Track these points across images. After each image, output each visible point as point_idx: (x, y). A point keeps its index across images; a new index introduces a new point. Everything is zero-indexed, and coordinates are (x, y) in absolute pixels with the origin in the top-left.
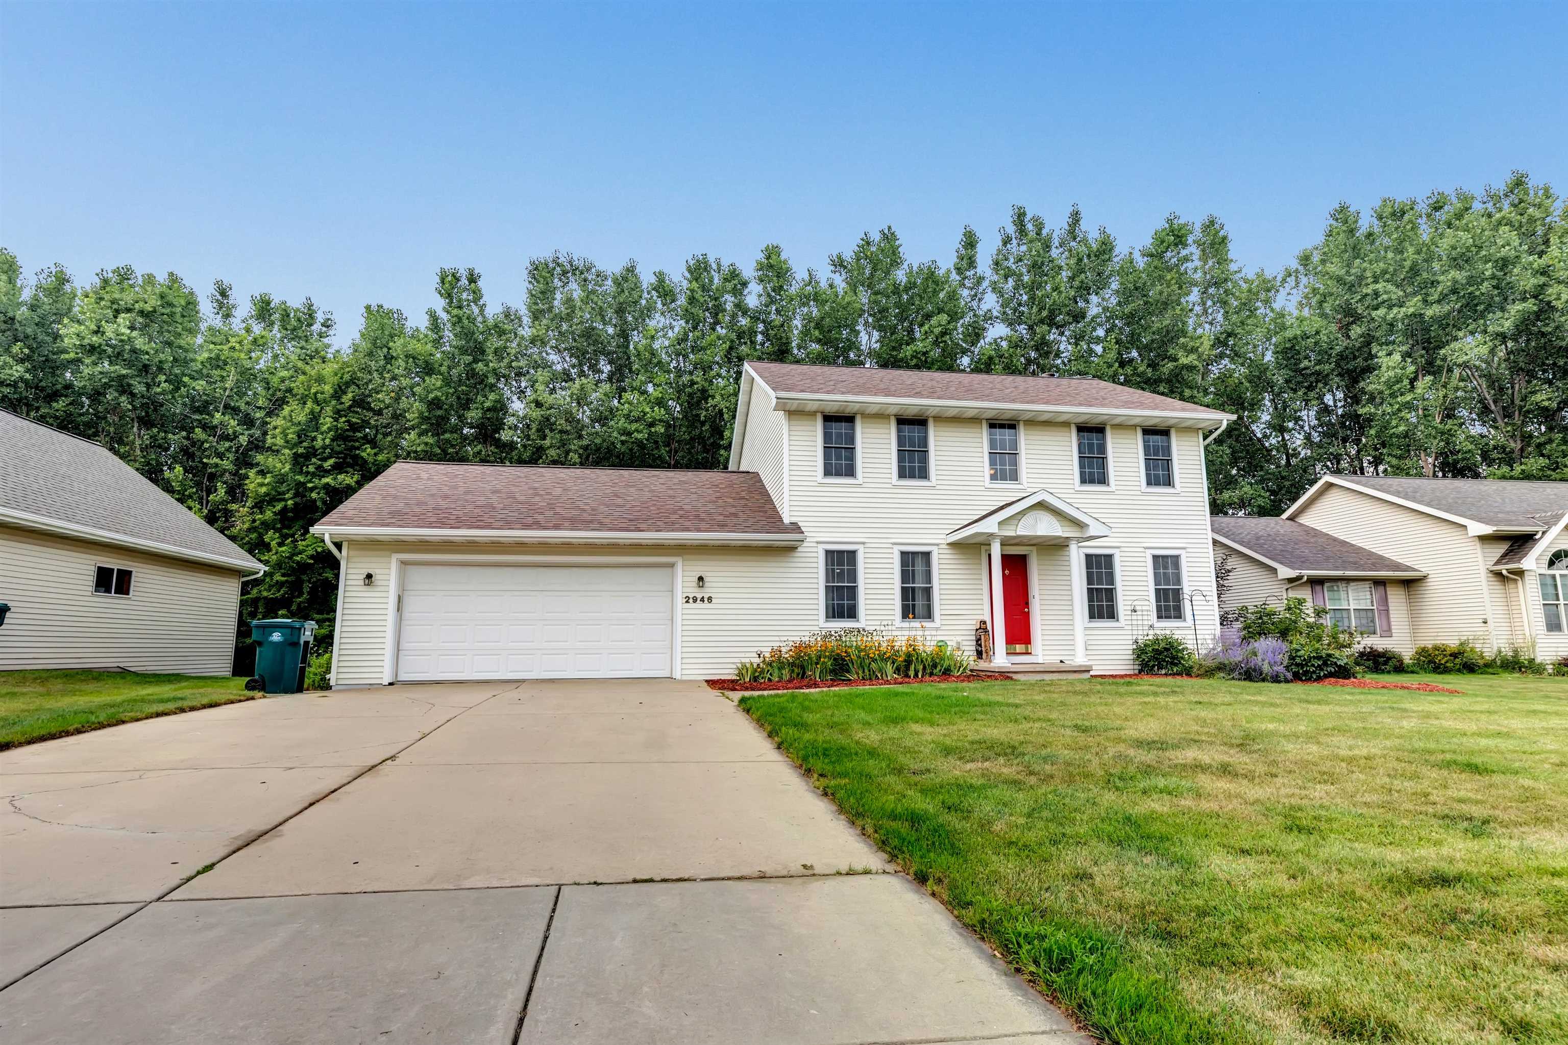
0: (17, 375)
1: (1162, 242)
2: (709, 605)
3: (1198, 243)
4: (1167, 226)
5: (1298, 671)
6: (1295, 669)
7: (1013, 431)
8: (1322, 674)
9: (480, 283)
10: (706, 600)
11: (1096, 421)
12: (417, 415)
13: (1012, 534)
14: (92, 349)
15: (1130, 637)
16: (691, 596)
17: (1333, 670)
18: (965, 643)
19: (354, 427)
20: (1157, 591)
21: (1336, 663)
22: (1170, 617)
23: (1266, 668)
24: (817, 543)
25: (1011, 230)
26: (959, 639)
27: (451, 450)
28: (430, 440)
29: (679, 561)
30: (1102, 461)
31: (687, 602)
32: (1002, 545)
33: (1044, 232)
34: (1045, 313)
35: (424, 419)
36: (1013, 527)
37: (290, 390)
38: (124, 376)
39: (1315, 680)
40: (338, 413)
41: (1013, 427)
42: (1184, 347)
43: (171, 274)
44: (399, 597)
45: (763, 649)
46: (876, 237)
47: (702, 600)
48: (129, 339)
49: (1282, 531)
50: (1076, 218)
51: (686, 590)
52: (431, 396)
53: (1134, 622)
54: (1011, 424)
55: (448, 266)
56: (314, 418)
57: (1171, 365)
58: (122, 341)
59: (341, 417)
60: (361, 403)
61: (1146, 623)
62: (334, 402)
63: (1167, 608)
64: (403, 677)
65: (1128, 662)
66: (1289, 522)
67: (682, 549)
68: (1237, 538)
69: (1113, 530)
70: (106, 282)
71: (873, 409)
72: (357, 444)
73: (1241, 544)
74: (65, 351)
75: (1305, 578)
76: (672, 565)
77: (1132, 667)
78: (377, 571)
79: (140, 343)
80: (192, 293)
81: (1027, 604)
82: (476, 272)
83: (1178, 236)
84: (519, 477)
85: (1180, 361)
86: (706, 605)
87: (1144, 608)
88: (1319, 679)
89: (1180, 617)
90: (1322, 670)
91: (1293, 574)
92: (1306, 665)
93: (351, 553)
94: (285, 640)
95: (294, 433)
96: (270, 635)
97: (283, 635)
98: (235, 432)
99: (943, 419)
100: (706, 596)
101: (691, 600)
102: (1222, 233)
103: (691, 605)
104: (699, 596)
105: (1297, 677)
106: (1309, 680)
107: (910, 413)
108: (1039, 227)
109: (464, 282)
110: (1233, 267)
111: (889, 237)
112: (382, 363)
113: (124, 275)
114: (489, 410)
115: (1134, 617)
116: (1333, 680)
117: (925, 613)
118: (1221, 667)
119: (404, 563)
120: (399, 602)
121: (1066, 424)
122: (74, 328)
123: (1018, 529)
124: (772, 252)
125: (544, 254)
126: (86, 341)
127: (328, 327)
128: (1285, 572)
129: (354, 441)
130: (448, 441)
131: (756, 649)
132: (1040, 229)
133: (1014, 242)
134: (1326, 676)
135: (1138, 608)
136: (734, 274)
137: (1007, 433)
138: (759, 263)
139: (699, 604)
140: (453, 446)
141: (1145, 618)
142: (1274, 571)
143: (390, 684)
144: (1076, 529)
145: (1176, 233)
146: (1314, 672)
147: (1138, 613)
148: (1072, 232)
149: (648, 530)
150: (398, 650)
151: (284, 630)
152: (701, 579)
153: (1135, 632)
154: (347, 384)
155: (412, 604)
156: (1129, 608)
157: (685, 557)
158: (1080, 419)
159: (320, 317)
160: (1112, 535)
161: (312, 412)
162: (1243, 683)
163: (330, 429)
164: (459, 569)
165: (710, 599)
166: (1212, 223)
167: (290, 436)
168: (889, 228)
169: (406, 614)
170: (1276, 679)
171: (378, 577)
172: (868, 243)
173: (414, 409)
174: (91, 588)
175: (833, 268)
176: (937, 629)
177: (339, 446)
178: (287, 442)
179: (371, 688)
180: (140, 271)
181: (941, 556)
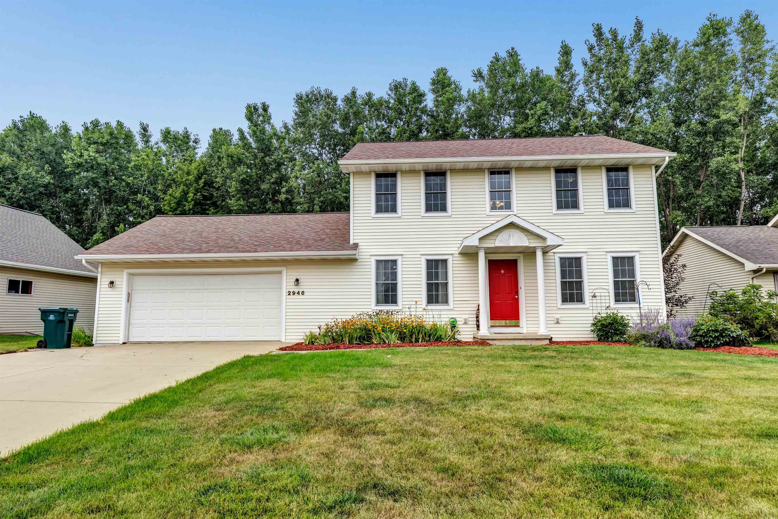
0: (47, 181)
1: (705, 34)
2: (303, 297)
3: (739, 32)
4: (708, 23)
5: (701, 341)
6: (698, 339)
7: (508, 175)
8: (719, 343)
9: (270, 110)
10: (300, 293)
11: (568, 164)
12: (234, 190)
13: (492, 245)
14: (79, 165)
15: (591, 315)
16: (291, 291)
17: (728, 340)
18: (470, 319)
19: (205, 197)
20: (616, 283)
21: (729, 335)
22: (627, 301)
23: (673, 338)
24: (371, 255)
25: (593, 40)
26: (466, 316)
27: (254, 208)
28: (242, 202)
29: (284, 270)
30: (575, 193)
31: (289, 294)
32: (485, 253)
33: (619, 38)
34: (616, 94)
35: (239, 191)
36: (493, 241)
37: (173, 180)
38: (94, 178)
39: (714, 347)
40: (197, 191)
41: (507, 172)
42: (724, 107)
43: (118, 122)
44: (129, 293)
45: (321, 324)
46: (503, 55)
47: (298, 293)
48: (95, 158)
49: (762, 236)
50: (639, 26)
51: (288, 287)
52: (241, 177)
53: (594, 305)
54: (505, 171)
55: (251, 102)
56: (185, 194)
57: (714, 121)
58: (91, 159)
59: (198, 192)
60: (209, 184)
61: (604, 305)
62: (195, 185)
63: (624, 294)
64: (132, 339)
65: (589, 332)
66: (772, 228)
67: (285, 262)
68: (722, 242)
69: (565, 241)
70: (87, 129)
71: (407, 167)
72: (207, 207)
73: (722, 247)
74: (67, 167)
75: (765, 270)
76: (280, 272)
77: (592, 336)
78: (117, 280)
79: (100, 160)
80: (130, 131)
81: (517, 293)
82: (267, 104)
83: (717, 29)
84: (216, 222)
85: (721, 118)
86: (301, 296)
87: (602, 294)
88: (716, 347)
89: (634, 300)
90: (719, 340)
91: (755, 267)
92: (706, 335)
93: (104, 270)
94: (56, 319)
95: (175, 203)
96: (49, 316)
97: (55, 316)
98: (148, 204)
99: (455, 171)
100: (301, 291)
101: (291, 294)
102: (756, 22)
103: (292, 296)
104: (296, 291)
105: (699, 345)
106: (709, 347)
107: (432, 168)
108: (615, 34)
109: (260, 111)
110: (767, 46)
111: (513, 54)
112: (217, 161)
113: (96, 124)
114: (273, 183)
115: (594, 301)
116: (727, 347)
117: (444, 300)
118: (644, 337)
119: (131, 274)
120: (129, 297)
121: (546, 168)
122: (71, 155)
123: (496, 242)
124: (442, 72)
125: (304, 90)
126: (75, 162)
127: (196, 143)
128: (750, 266)
129: (206, 205)
130: (252, 203)
131: (318, 324)
132: (616, 37)
133: (597, 48)
134: (723, 345)
135: (597, 294)
136: (415, 89)
137: (503, 178)
138: (433, 80)
139: (296, 296)
140: (255, 206)
141: (603, 301)
142: (743, 265)
143: (124, 343)
144: (541, 240)
145: (715, 26)
146: (712, 341)
147: (597, 298)
148: (638, 37)
149: (261, 251)
150: (129, 324)
151: (55, 314)
152: (297, 280)
153: (595, 312)
154: (202, 174)
155: (136, 297)
156: (591, 294)
157: (288, 267)
158: (557, 164)
159: (192, 137)
160: (565, 244)
161: (183, 191)
162: (657, 349)
163: (192, 200)
164: (160, 277)
165: (303, 293)
166: (748, 16)
167: (172, 205)
168: (513, 49)
169: (133, 304)
170: (680, 346)
171: (117, 283)
172: (498, 60)
173: (233, 186)
174: (5, 291)
175: (475, 78)
176: (451, 310)
177: (197, 208)
178: (171, 208)
179: (114, 346)
180: (102, 121)
181: (454, 262)
